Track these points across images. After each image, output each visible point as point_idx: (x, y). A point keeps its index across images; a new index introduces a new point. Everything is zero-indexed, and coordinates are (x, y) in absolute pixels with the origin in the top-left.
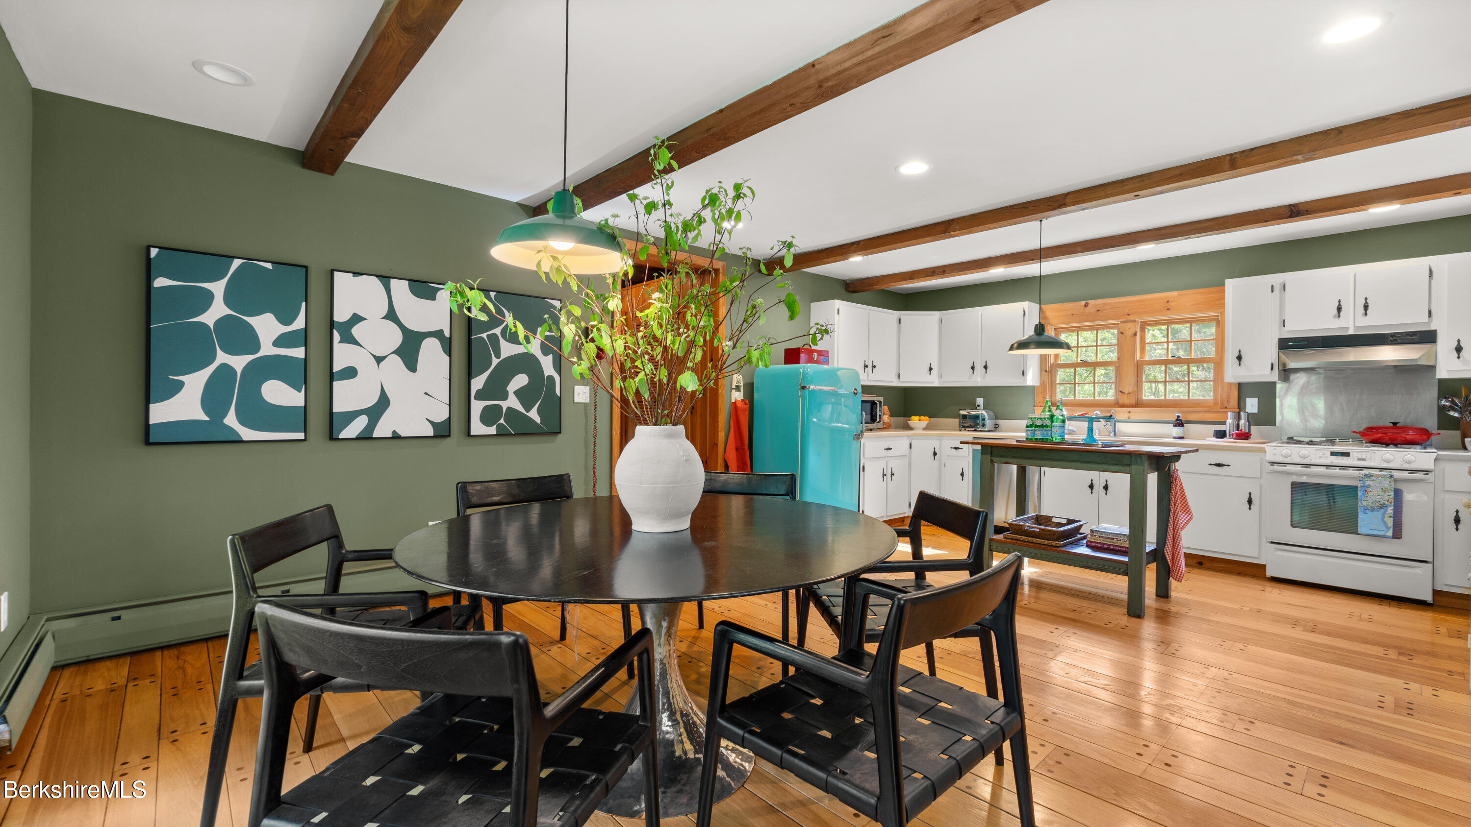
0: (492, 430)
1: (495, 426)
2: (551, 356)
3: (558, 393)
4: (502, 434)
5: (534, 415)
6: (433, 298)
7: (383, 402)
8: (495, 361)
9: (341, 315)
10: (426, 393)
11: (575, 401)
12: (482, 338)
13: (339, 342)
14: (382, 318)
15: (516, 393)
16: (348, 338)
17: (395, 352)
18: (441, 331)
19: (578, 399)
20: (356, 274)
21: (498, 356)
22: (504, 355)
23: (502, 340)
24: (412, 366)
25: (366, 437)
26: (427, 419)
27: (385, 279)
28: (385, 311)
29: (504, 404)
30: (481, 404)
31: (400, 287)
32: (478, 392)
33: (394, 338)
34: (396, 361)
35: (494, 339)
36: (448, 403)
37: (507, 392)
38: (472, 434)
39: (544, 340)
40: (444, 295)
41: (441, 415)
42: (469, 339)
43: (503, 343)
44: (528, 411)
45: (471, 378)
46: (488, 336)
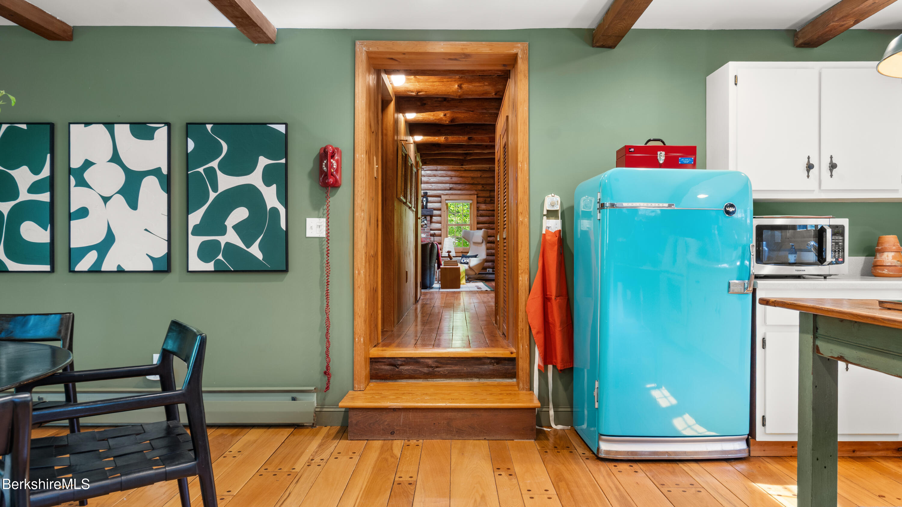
0: (210, 266)
1: (213, 262)
2: (274, 186)
3: (283, 226)
4: (219, 271)
5: (255, 250)
6: (151, 138)
7: (110, 239)
8: (212, 196)
9: (76, 163)
10: (146, 230)
11: (307, 236)
12: (199, 172)
13: (75, 186)
14: (109, 161)
15: (235, 227)
16: (82, 183)
17: (118, 192)
18: (159, 169)
19: (310, 233)
20: (87, 124)
21: (215, 189)
22: (221, 189)
23: (219, 173)
24: (133, 204)
25: (95, 270)
26: (147, 254)
27: (109, 125)
28: (109, 155)
29: (223, 240)
30: (200, 239)
31: (123, 131)
32: (195, 227)
33: (118, 178)
34: (119, 201)
35: (211, 172)
36: (167, 239)
37: (226, 226)
38: (189, 270)
39: (267, 170)
40: (162, 133)
41: (161, 251)
42: (187, 175)
43: (220, 176)
44: (248, 247)
45: (188, 213)
46: (204, 170)
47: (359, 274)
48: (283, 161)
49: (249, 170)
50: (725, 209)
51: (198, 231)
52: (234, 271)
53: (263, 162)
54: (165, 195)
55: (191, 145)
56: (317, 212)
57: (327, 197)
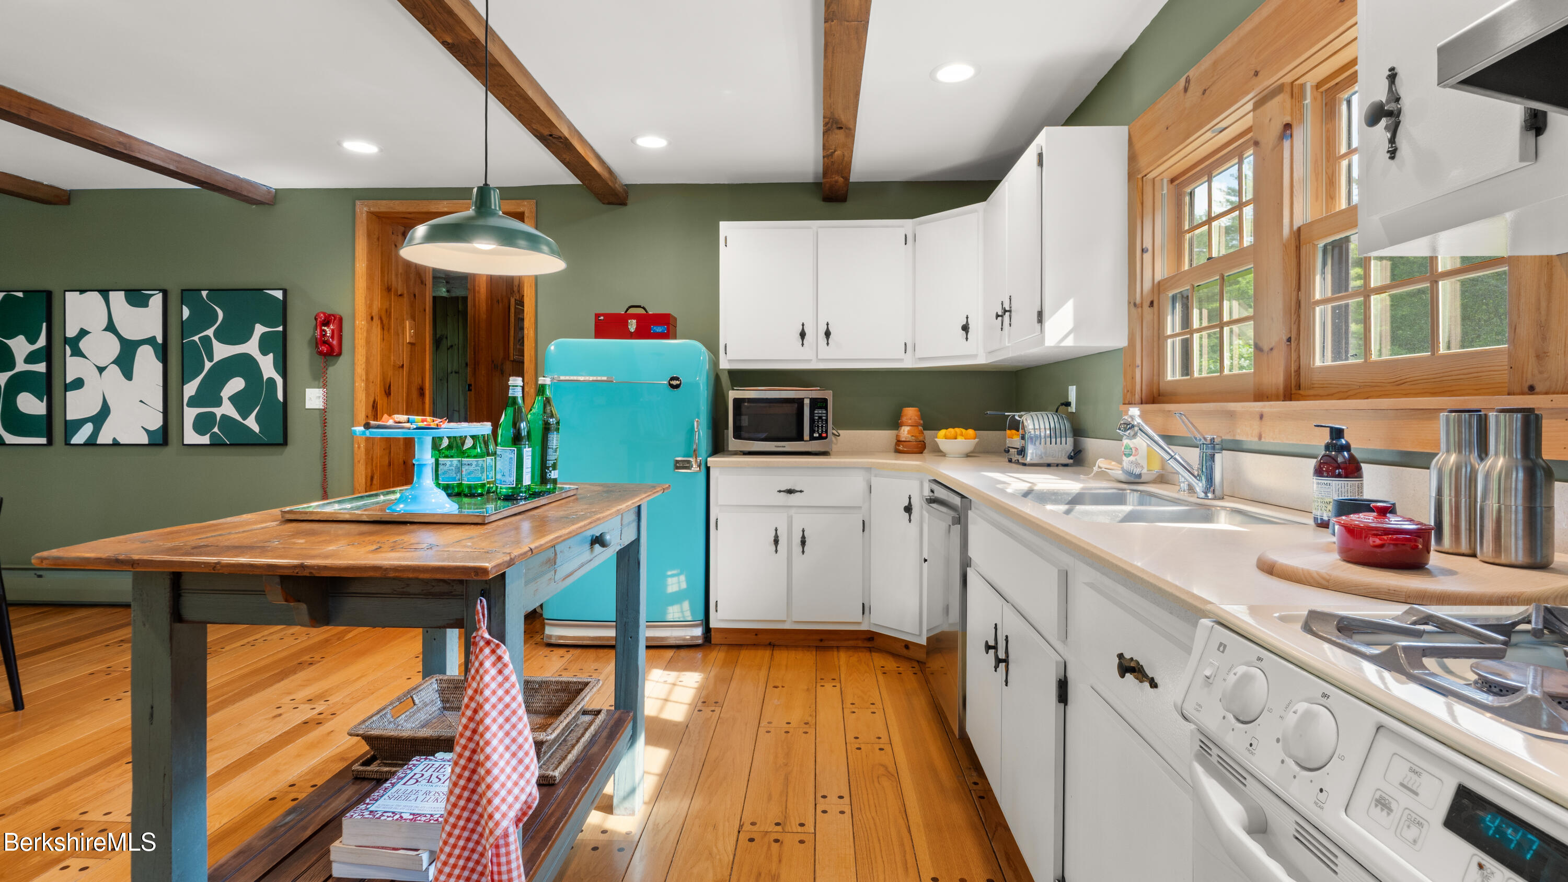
0: (205, 440)
1: (209, 434)
2: (271, 355)
3: (280, 397)
4: (216, 444)
5: (251, 423)
6: (146, 305)
7: (105, 411)
8: (208, 365)
9: (71, 332)
10: (141, 401)
12: (194, 341)
13: (70, 356)
14: (104, 330)
15: (230, 399)
16: (78, 353)
17: (113, 363)
18: (154, 337)
19: (308, 405)
20: (82, 291)
21: (211, 359)
23: (215, 342)
24: (128, 374)
25: (91, 443)
26: (142, 427)
27: (104, 293)
28: (105, 323)
29: (218, 412)
30: (195, 411)
31: (117, 298)
32: (191, 398)
33: (113, 348)
34: (115, 371)
35: (206, 341)
36: (162, 411)
37: (221, 398)
38: (185, 443)
39: (263, 337)
40: (156, 300)
41: (156, 422)
42: (183, 343)
43: (216, 344)
44: (244, 419)
45: (183, 384)
46: (199, 338)
47: (359, 447)
48: (280, 329)
49: (244, 338)
50: (669, 382)
51: (193, 402)
52: (231, 445)
53: (259, 329)
54: (159, 366)
55: (186, 313)
56: (317, 383)
57: (326, 368)
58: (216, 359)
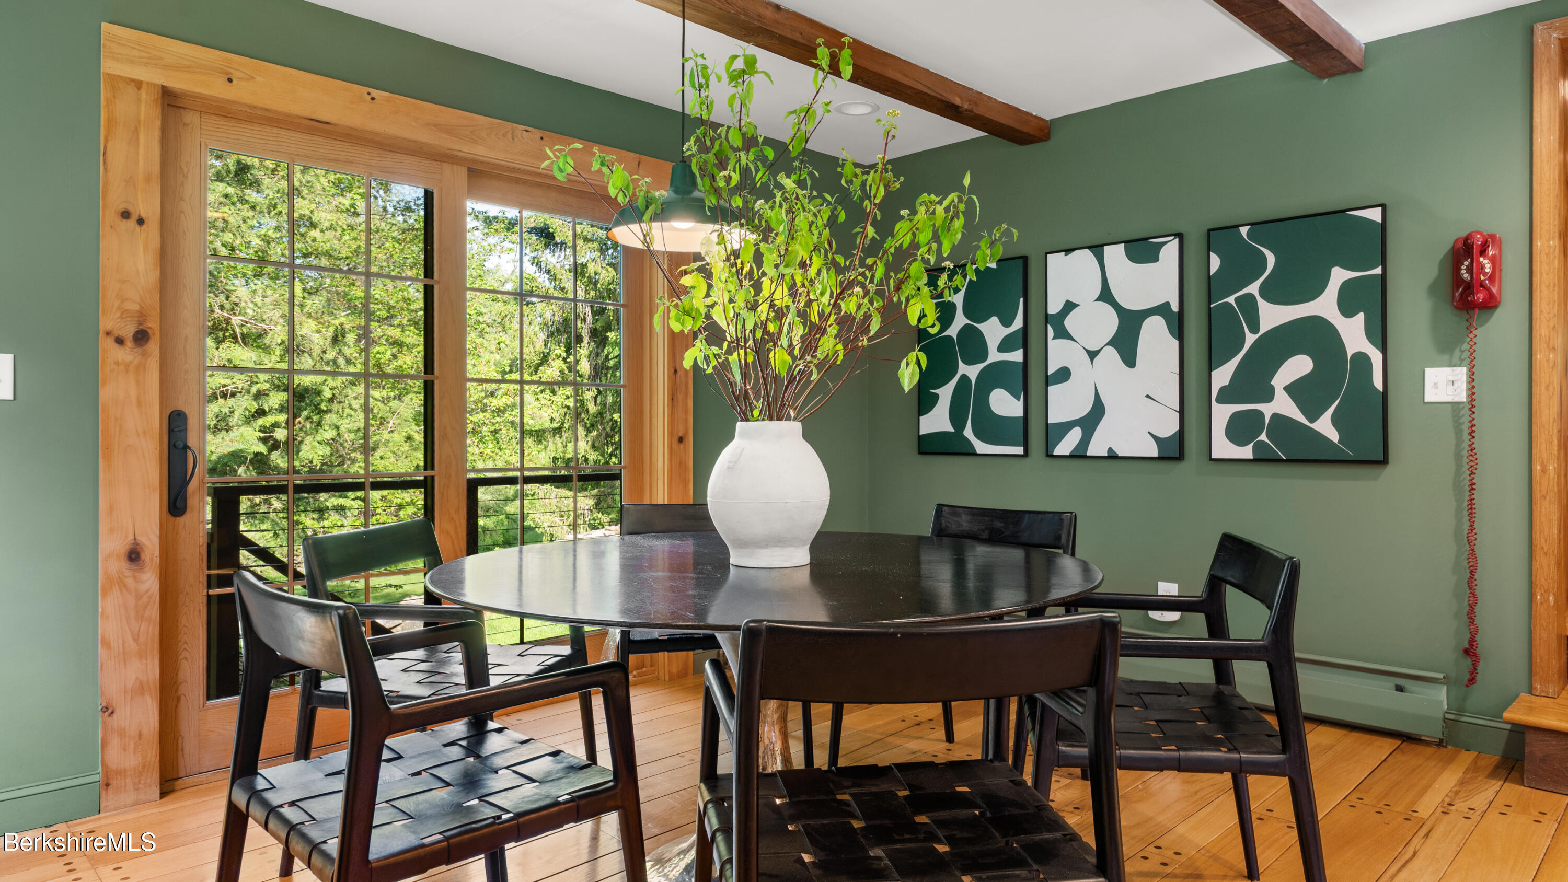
0: (1246, 452)
1: (1251, 445)
2: (1361, 316)
3: (1378, 383)
4: (1263, 459)
5: (1325, 426)
6: (1156, 259)
7: (1098, 410)
8: (1250, 339)
9: (1054, 307)
10: (1148, 396)
11: (1426, 400)
12: (1228, 304)
13: (1053, 339)
14: (1096, 300)
15: (1288, 389)
16: (1063, 334)
17: (1110, 343)
18: (1167, 305)
19: (1431, 396)
20: (1068, 251)
21: (1254, 329)
23: (1260, 301)
24: (1129, 359)
25: (1079, 455)
26: (1149, 433)
27: (1097, 249)
28: (1097, 290)
29: (1268, 410)
30: (1230, 408)
31: (1115, 254)
32: (1222, 390)
33: (1110, 322)
34: (1111, 355)
35: (1248, 304)
36: (1178, 410)
37: (1273, 388)
38: (1213, 456)
39: (1346, 289)
40: (1170, 251)
41: (1169, 427)
42: (1210, 309)
43: (1264, 306)
44: (1312, 420)
45: (1210, 369)
46: (1236, 300)
47: (1542, 469)
48: (1378, 271)
49: (1314, 291)
51: (1226, 396)
52: (1288, 461)
53: (1339, 276)
54: (1176, 343)
55: (1215, 262)
56: (1446, 357)
57: (1470, 328)
58: (1264, 329)
